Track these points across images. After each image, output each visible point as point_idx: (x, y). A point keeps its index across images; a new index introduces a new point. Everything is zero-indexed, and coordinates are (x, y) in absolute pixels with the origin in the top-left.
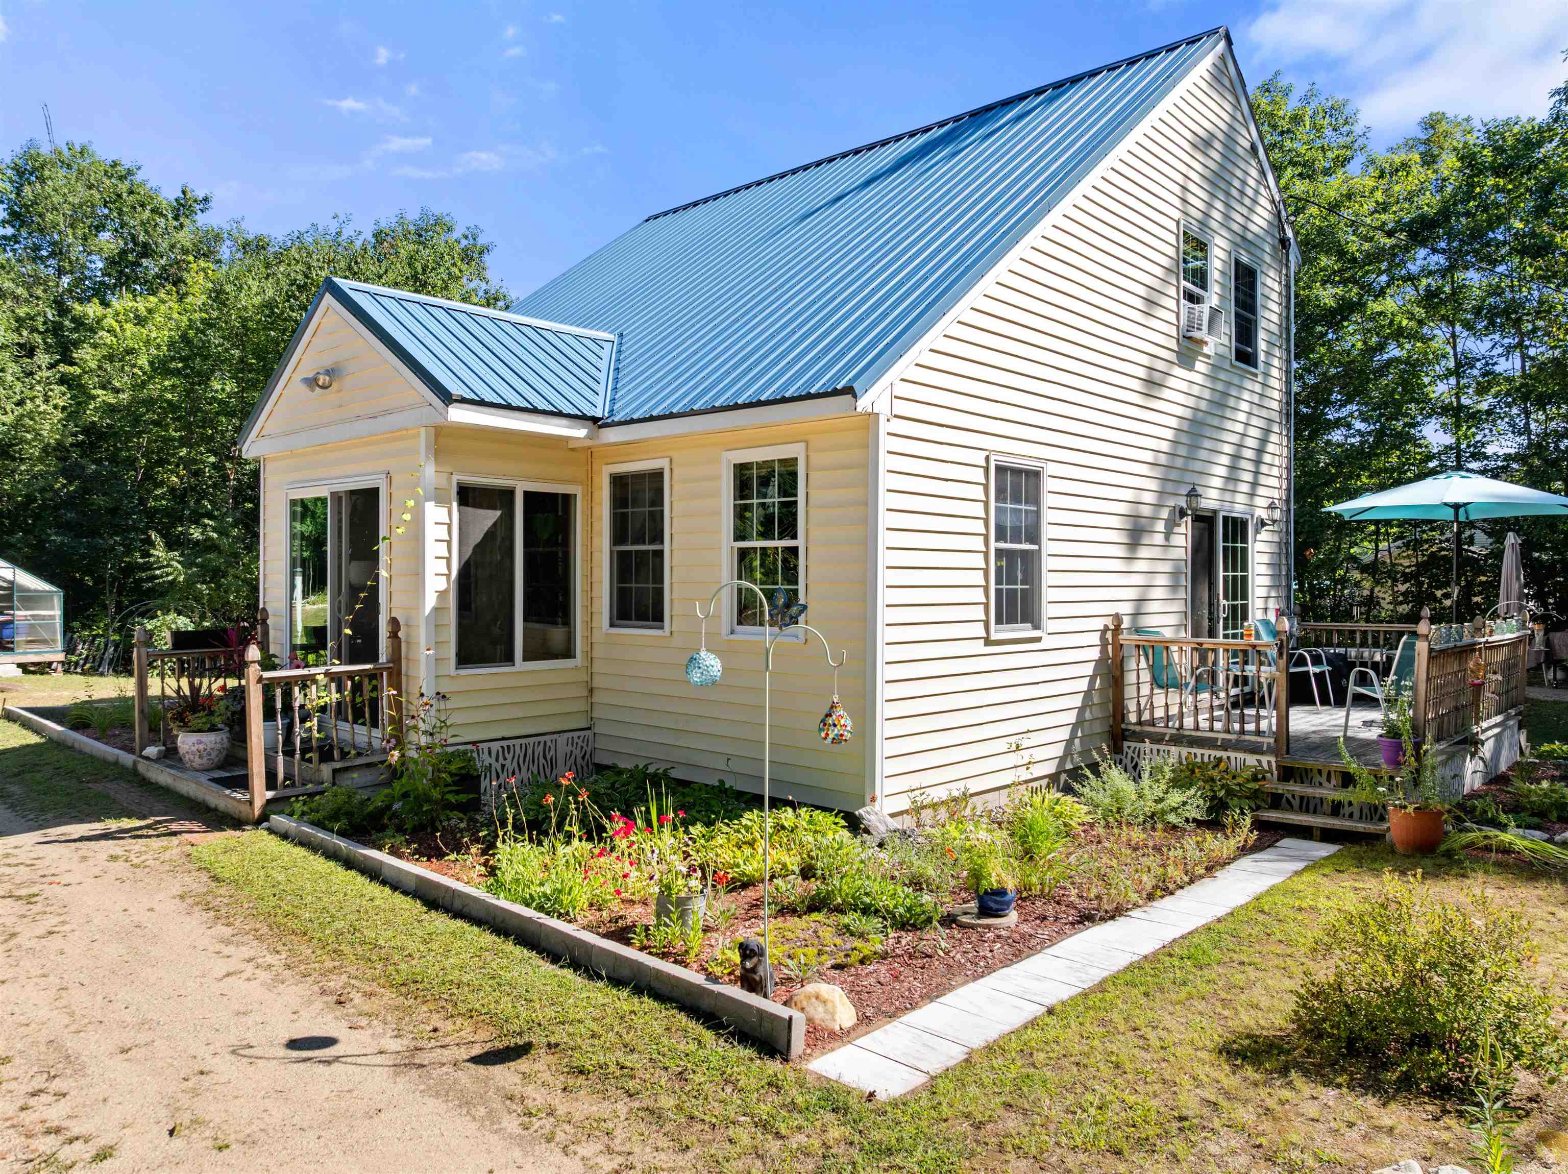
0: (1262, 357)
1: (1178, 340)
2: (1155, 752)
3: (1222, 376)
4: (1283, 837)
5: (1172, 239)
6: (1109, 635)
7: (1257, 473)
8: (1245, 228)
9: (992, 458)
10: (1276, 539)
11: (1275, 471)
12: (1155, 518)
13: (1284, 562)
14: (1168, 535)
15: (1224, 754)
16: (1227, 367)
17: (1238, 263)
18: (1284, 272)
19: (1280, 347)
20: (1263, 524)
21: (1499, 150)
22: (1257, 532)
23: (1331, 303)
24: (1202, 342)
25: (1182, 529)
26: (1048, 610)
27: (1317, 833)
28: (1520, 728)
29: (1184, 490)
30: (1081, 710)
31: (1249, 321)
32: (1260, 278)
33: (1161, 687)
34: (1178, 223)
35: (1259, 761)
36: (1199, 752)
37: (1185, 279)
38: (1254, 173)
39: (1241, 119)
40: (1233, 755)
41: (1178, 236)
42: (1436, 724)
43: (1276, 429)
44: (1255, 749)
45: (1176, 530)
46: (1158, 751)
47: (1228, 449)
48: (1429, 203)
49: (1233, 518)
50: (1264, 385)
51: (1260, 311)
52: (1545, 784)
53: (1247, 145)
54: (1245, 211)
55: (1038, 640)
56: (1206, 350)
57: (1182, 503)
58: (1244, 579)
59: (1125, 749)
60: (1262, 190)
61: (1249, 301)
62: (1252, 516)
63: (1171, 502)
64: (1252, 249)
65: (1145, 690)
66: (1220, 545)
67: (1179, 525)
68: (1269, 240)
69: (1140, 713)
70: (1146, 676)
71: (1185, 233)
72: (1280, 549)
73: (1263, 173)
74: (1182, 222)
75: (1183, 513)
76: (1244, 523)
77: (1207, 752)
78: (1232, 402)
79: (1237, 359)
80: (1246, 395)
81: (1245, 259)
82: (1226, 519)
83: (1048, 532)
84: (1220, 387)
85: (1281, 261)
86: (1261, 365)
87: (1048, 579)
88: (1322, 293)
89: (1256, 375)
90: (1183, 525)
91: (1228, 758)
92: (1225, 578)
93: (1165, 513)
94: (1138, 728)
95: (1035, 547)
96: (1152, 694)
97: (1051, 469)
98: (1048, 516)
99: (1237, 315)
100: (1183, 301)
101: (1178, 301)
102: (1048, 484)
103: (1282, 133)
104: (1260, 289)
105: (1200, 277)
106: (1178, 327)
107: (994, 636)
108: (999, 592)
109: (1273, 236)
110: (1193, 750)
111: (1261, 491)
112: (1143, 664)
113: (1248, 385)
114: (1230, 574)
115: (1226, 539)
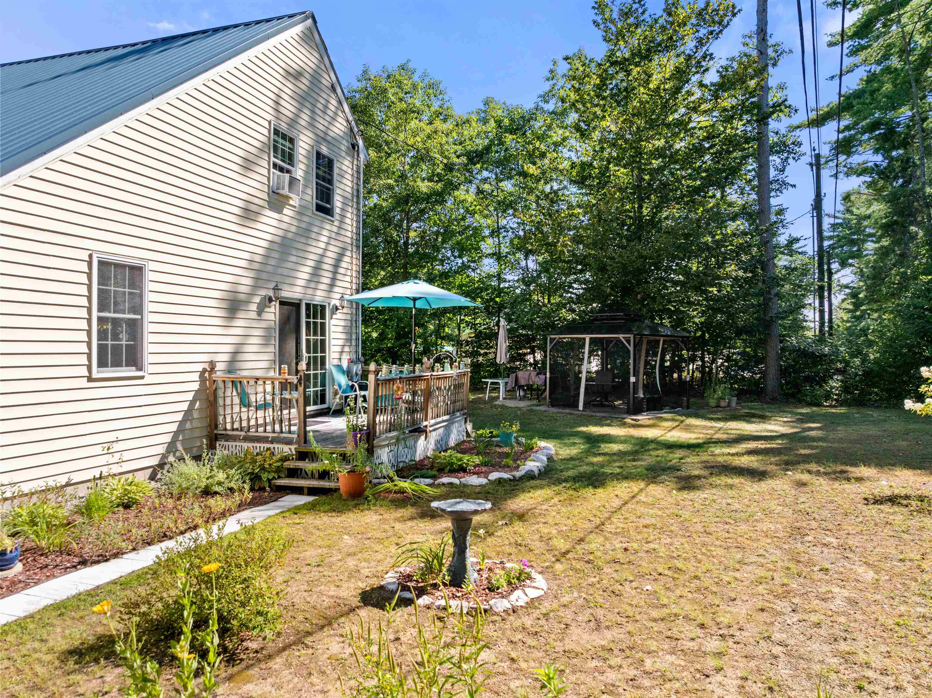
0: (338, 211)
1: (269, 194)
2: (234, 447)
3: (306, 219)
4: (288, 494)
5: (266, 132)
6: (207, 375)
7: (334, 279)
8: (326, 134)
9: (95, 256)
10: (348, 317)
11: (348, 279)
12: (249, 302)
13: (354, 331)
14: (260, 312)
15: (271, 446)
16: (310, 214)
17: (318, 154)
18: (355, 162)
19: (352, 207)
20: (337, 309)
22: (333, 314)
24: (288, 198)
25: (272, 309)
26: (148, 358)
27: (306, 491)
28: (466, 422)
29: (272, 285)
30: (182, 423)
31: (329, 189)
32: (336, 165)
33: (245, 406)
34: (270, 122)
35: (290, 449)
36: (258, 445)
37: (274, 157)
38: (334, 102)
39: (324, 68)
40: (276, 446)
41: (269, 131)
43: (348, 253)
44: (289, 442)
45: (267, 310)
46: (236, 446)
47: (311, 263)
49: (315, 306)
50: (340, 228)
51: (336, 184)
53: (329, 85)
54: (326, 124)
55: (142, 377)
56: (291, 202)
57: (271, 293)
58: (323, 342)
59: (217, 446)
60: (340, 113)
61: (327, 176)
62: (329, 304)
63: (263, 292)
64: (331, 147)
65: (236, 409)
66: (303, 319)
67: (270, 307)
68: (345, 142)
69: (233, 423)
70: (236, 400)
71: (275, 129)
72: (352, 324)
73: (340, 103)
74: (273, 122)
75: (270, 300)
76: (323, 307)
77: (262, 445)
78: (313, 235)
79: (317, 210)
80: (325, 233)
81: (324, 150)
82: (308, 305)
83: (149, 307)
84: (303, 225)
85: (353, 157)
86: (337, 217)
87: (148, 338)
89: (333, 221)
90: (273, 307)
91: (274, 448)
92: (308, 341)
93: (257, 299)
94: (230, 433)
95: (139, 317)
96: (241, 412)
97: (152, 266)
98: (149, 297)
99: (317, 184)
100: (272, 170)
101: (269, 170)
102: (150, 276)
103: (406, 93)
104: (336, 171)
105: (290, 158)
106: (269, 186)
107: (95, 375)
108: (100, 347)
109: (348, 141)
110: (255, 445)
111: (336, 289)
112: (235, 393)
113: (328, 227)
114: (312, 337)
115: (308, 316)
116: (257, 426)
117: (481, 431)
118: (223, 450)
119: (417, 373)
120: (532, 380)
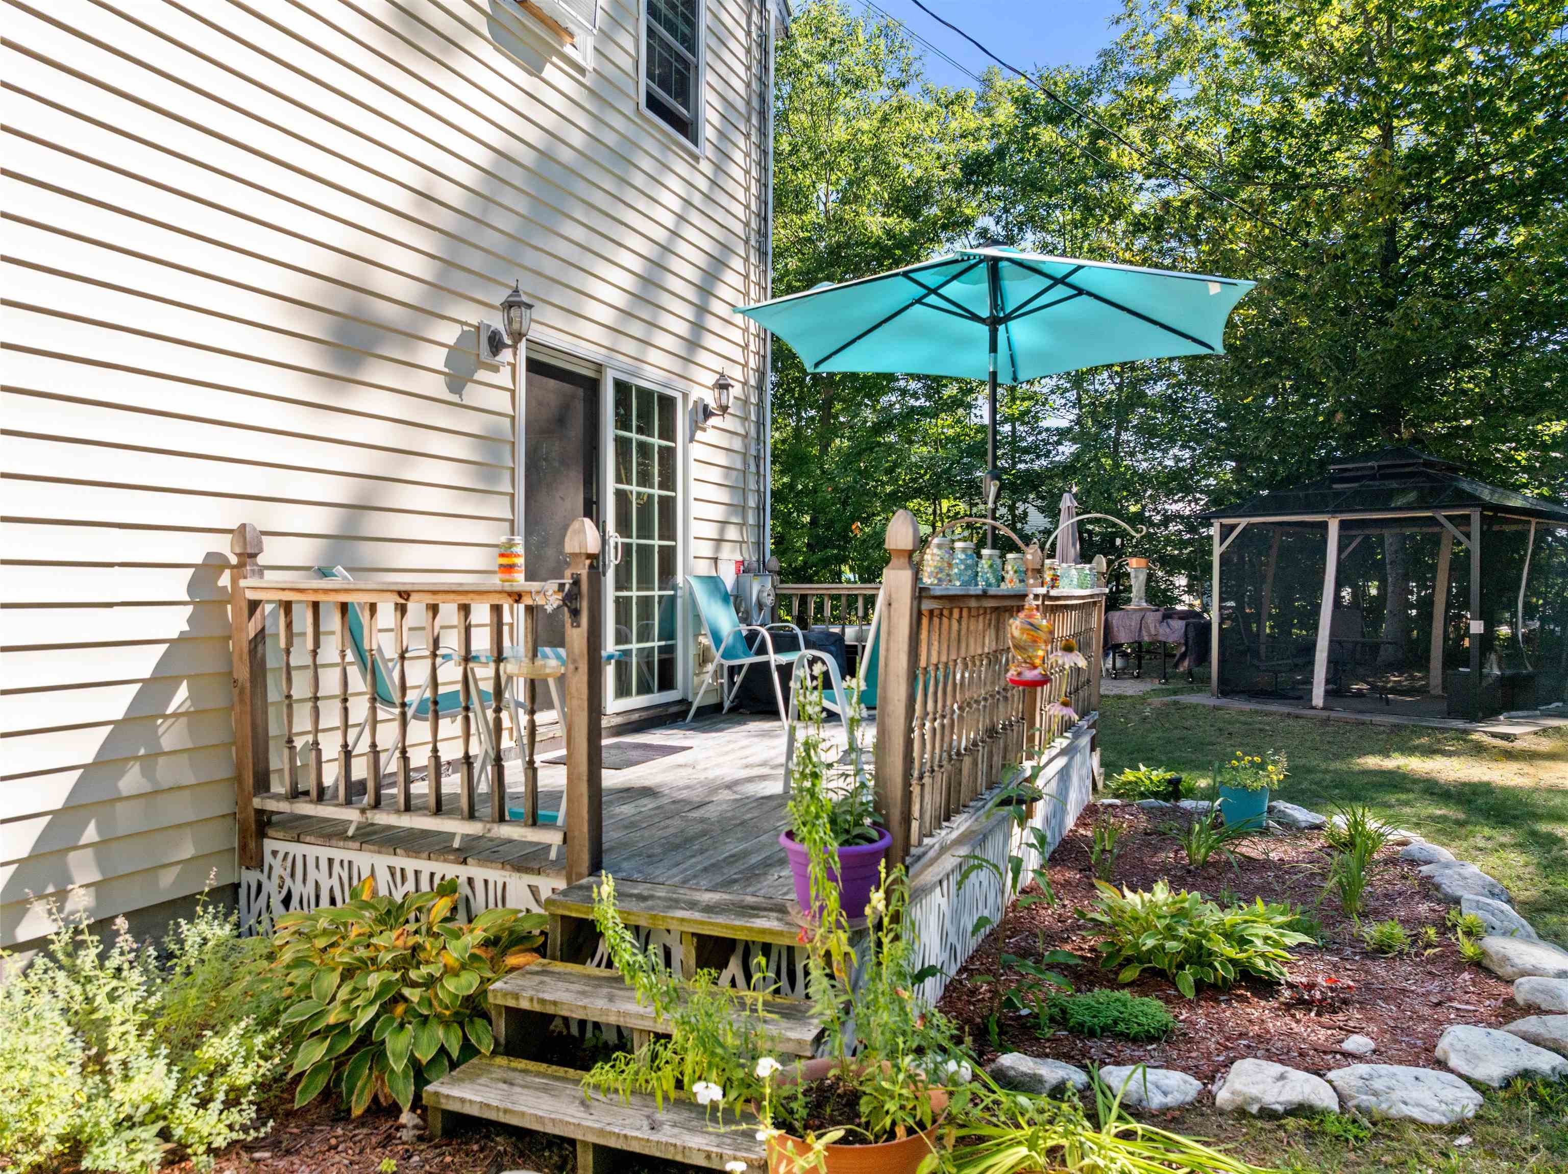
0: (708, 132)
2: (324, 865)
3: (617, 122)
6: (223, 578)
7: (698, 327)
10: (737, 444)
12: (415, 337)
13: (753, 486)
14: (457, 379)
15: (461, 873)
16: (629, 109)
18: (755, 18)
19: (747, 136)
20: (707, 413)
22: (695, 426)
24: (557, 28)
25: (503, 378)
28: (1093, 749)
29: (499, 296)
31: (684, 63)
33: (390, 703)
36: (410, 864)
40: (479, 873)
43: (737, 263)
44: (524, 861)
45: (483, 374)
46: (331, 861)
49: (644, 393)
50: (714, 183)
51: (705, 54)
56: (570, 49)
57: (497, 322)
58: (668, 505)
59: (268, 858)
61: (681, 22)
62: (685, 396)
63: (473, 315)
65: (359, 711)
66: (609, 429)
67: (493, 367)
72: (745, 462)
75: (495, 344)
76: (667, 403)
77: (426, 866)
78: (640, 180)
79: (650, 108)
80: (675, 184)
82: (622, 388)
84: (607, 138)
86: (707, 148)
89: (696, 158)
90: (506, 371)
91: (470, 881)
92: (622, 496)
96: (374, 722)
99: (651, 32)
110: (397, 863)
111: (703, 357)
113: (681, 168)
114: (634, 488)
115: (623, 422)
116: (440, 766)
117: (1129, 775)
118: (286, 874)
120: (1149, 631)
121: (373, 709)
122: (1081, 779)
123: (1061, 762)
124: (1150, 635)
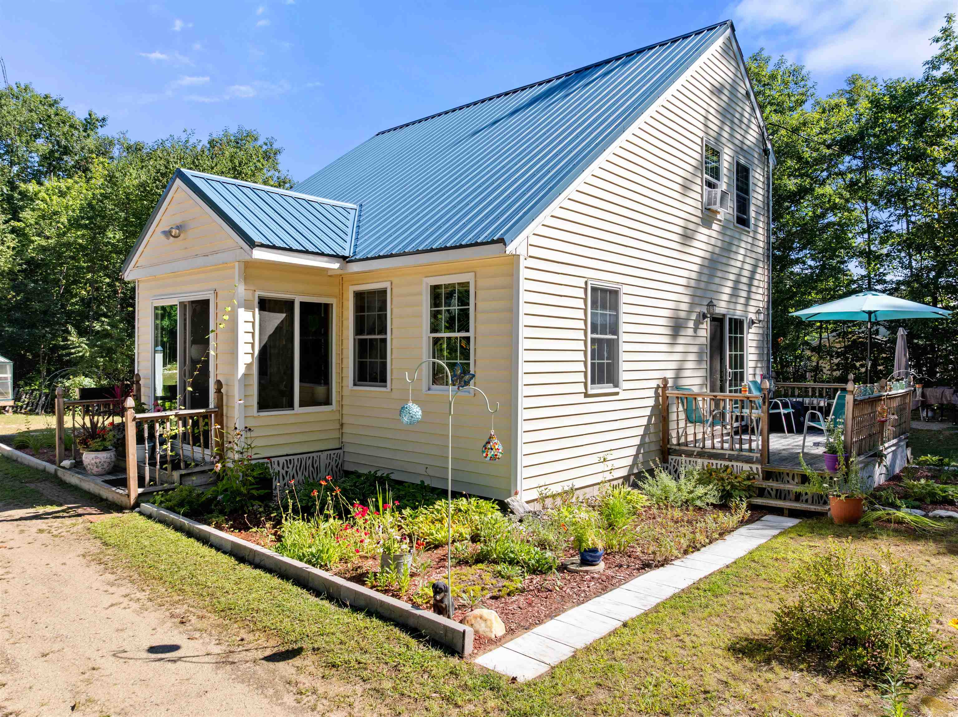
0: (752, 221)
1: (702, 211)
2: (688, 462)
3: (729, 232)
4: (766, 514)
5: (698, 149)
6: (660, 391)
7: (749, 292)
8: (742, 142)
9: (589, 282)
10: (761, 332)
11: (761, 291)
12: (688, 319)
13: (766, 346)
14: (696, 329)
15: (730, 464)
16: (732, 227)
17: (738, 164)
18: (766, 169)
19: (763, 215)
20: (753, 322)
21: (893, 97)
22: (749, 327)
23: (793, 188)
24: (716, 212)
25: (704, 326)
26: (623, 376)
27: (786, 512)
28: (907, 447)
29: (707, 302)
30: (643, 436)
31: (745, 199)
32: (752, 173)
33: (691, 422)
34: (702, 139)
35: (751, 468)
36: (715, 462)
37: (706, 173)
38: (748, 109)
39: (739, 75)
40: (735, 464)
41: (702, 147)
42: (858, 445)
43: (761, 265)
44: (749, 461)
45: (701, 326)
46: (690, 461)
47: (732, 277)
48: (852, 128)
49: (735, 319)
50: (754, 238)
51: (752, 194)
52: (923, 481)
53: (744, 92)
54: (742, 132)
55: (617, 394)
56: (719, 217)
57: (704, 310)
58: (742, 356)
59: (670, 460)
60: (753, 120)
61: (745, 187)
62: (747, 318)
63: (698, 310)
64: (747, 155)
65: (682, 424)
66: (727, 335)
67: (703, 324)
68: (757, 150)
69: (679, 438)
70: (682, 416)
71: (706, 145)
72: (764, 338)
73: (753, 109)
74: (705, 139)
75: (705, 316)
76: (741, 322)
77: (719, 462)
78: (734, 248)
79: (738, 222)
80: (743, 245)
81: (742, 161)
82: (730, 319)
83: (623, 327)
84: (727, 239)
85: (764, 163)
86: (752, 226)
87: (623, 356)
88: (788, 182)
89: (749, 232)
90: (705, 323)
91: (732, 466)
92: (730, 356)
93: (694, 316)
94: (677, 448)
95: (615, 337)
96: (686, 427)
97: (625, 289)
98: (623, 318)
99: (737, 195)
100: (705, 187)
101: (702, 187)
102: (624, 299)
103: (764, 85)
104: (751, 180)
105: (715, 172)
106: (702, 203)
107: (590, 392)
108: (593, 365)
109: (760, 148)
110: (711, 461)
111: (752, 303)
112: (681, 408)
113: (744, 238)
114: (733, 353)
115: (730, 331)
116: (696, 441)
117: (923, 458)
118: (676, 465)
119: (876, 394)
120: (946, 398)
121: (686, 424)
122: (901, 456)
123: (893, 448)
124: (947, 400)
